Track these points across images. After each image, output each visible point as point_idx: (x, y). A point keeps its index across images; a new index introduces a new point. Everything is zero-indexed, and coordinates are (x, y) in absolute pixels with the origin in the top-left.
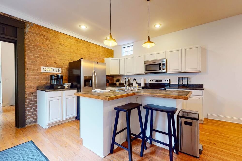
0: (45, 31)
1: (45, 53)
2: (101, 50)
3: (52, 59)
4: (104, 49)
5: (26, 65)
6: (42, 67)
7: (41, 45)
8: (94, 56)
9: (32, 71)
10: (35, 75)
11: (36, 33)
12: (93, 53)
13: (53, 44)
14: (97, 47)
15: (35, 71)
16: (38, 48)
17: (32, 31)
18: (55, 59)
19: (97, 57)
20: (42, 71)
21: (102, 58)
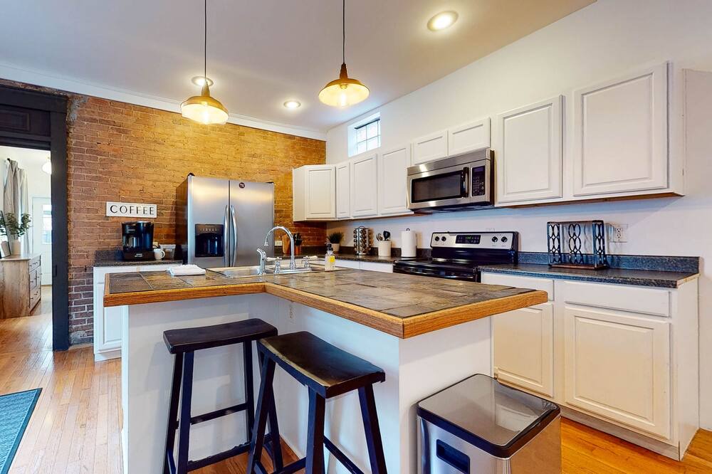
0: (115, 111)
1: (115, 167)
2: (281, 145)
3: (134, 181)
4: (289, 142)
5: (72, 200)
6: (109, 204)
7: (106, 148)
8: (255, 166)
9: (84, 215)
10: (90, 224)
11: (94, 120)
12: (253, 156)
13: (134, 143)
14: (265, 138)
15: (92, 215)
16: (99, 157)
17: (86, 115)
18: (140, 181)
19: (265, 167)
20: (109, 214)
21: (283, 169)
